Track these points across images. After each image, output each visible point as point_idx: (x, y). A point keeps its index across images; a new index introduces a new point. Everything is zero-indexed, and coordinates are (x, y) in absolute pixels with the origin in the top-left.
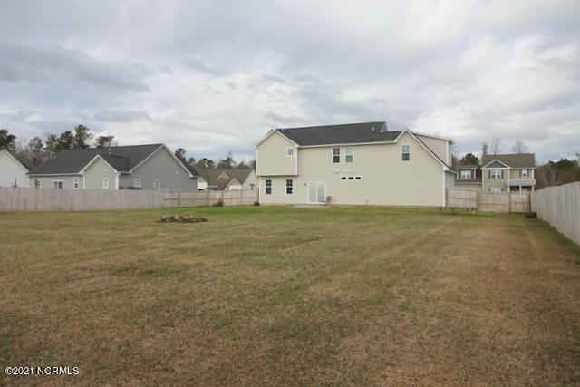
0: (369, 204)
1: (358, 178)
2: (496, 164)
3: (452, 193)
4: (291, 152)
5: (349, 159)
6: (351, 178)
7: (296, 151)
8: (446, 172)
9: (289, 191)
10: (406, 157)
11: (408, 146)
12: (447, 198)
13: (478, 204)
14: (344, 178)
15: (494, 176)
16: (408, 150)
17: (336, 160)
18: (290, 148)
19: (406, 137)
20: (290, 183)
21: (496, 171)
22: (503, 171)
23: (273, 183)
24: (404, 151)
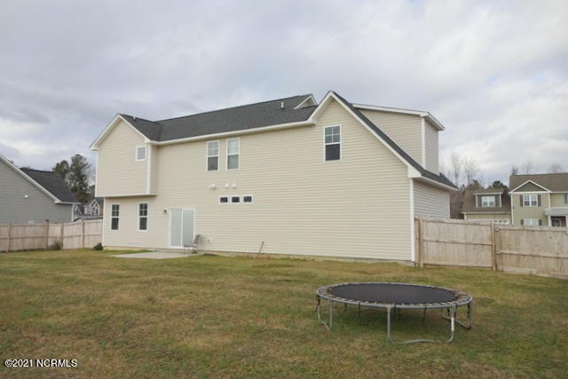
0: (265, 251)
1: (248, 199)
2: (530, 187)
3: (431, 230)
4: (141, 153)
5: (233, 161)
6: (236, 200)
7: (149, 151)
8: (416, 181)
9: (143, 225)
10: (333, 153)
11: (337, 129)
12: (419, 240)
13: (497, 255)
14: (224, 200)
15: (527, 203)
16: (337, 139)
17: (213, 164)
18: (141, 146)
19: (333, 111)
20: (144, 210)
21: (531, 196)
22: (539, 196)
23: (121, 211)
24: (328, 140)
